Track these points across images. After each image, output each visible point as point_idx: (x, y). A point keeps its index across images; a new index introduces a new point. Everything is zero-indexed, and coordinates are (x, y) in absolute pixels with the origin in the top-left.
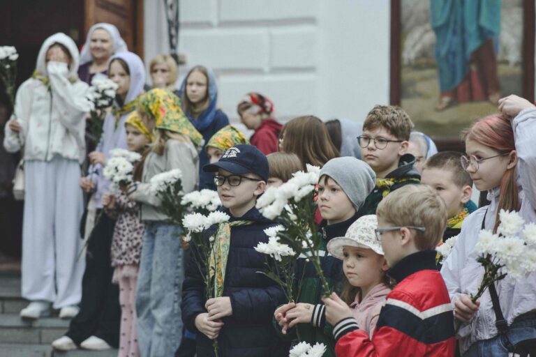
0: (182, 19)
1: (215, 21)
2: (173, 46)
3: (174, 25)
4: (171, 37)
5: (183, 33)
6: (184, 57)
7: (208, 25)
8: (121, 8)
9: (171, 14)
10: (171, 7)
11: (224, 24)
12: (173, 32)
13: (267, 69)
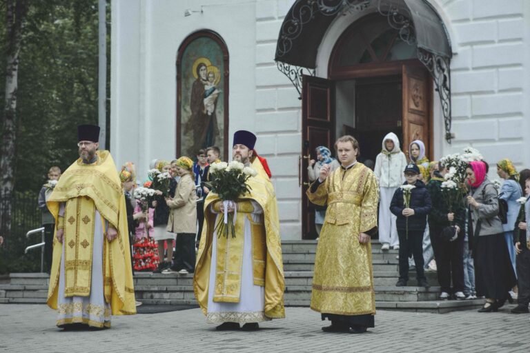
0: (452, 115)
1: (470, 116)
2: (447, 129)
3: (448, 119)
4: (446, 124)
5: (453, 122)
6: (454, 134)
7: (466, 118)
8: (421, 112)
9: (447, 114)
10: (446, 110)
11: (474, 117)
12: (448, 122)
13: (497, 139)
